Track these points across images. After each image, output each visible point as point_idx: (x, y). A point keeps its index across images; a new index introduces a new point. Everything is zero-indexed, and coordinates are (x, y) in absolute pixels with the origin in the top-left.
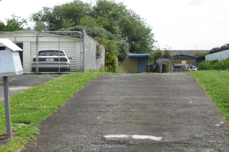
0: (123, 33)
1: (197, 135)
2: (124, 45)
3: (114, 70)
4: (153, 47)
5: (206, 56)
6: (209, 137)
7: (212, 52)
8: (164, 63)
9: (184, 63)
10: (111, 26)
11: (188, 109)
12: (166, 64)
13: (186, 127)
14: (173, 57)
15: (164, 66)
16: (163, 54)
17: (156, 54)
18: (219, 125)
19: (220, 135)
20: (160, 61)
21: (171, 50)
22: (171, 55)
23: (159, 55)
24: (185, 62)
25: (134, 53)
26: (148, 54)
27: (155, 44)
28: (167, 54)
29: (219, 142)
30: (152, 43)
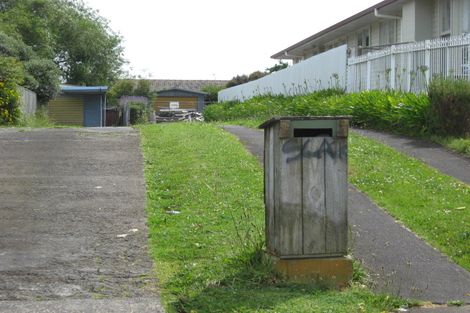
0: (58, 43)
1: (66, 257)
2: (49, 69)
3: (14, 119)
4: (120, 72)
5: (219, 93)
6: (87, 260)
7: (231, 84)
8: (135, 106)
9: (174, 106)
10: (33, 28)
11: (84, 203)
12: (138, 107)
13: (55, 239)
14: (156, 95)
15: (133, 111)
16: (135, 87)
17: (122, 87)
18: (124, 236)
19: (115, 256)
20: (127, 103)
21: (151, 78)
22: (152, 89)
23: (127, 89)
24: (177, 103)
25: (81, 85)
26: (102, 88)
27: (124, 67)
28: (143, 89)
29: (101, 271)
30: (120, 65)
